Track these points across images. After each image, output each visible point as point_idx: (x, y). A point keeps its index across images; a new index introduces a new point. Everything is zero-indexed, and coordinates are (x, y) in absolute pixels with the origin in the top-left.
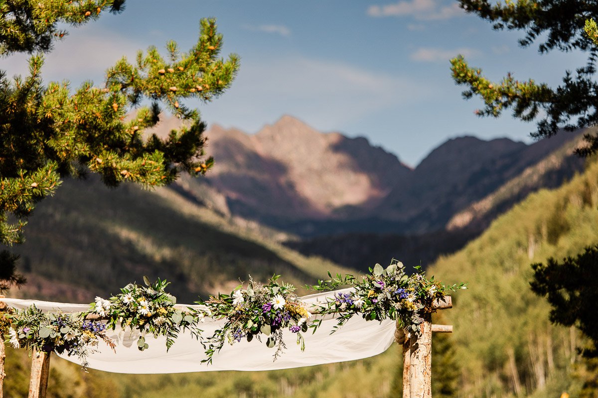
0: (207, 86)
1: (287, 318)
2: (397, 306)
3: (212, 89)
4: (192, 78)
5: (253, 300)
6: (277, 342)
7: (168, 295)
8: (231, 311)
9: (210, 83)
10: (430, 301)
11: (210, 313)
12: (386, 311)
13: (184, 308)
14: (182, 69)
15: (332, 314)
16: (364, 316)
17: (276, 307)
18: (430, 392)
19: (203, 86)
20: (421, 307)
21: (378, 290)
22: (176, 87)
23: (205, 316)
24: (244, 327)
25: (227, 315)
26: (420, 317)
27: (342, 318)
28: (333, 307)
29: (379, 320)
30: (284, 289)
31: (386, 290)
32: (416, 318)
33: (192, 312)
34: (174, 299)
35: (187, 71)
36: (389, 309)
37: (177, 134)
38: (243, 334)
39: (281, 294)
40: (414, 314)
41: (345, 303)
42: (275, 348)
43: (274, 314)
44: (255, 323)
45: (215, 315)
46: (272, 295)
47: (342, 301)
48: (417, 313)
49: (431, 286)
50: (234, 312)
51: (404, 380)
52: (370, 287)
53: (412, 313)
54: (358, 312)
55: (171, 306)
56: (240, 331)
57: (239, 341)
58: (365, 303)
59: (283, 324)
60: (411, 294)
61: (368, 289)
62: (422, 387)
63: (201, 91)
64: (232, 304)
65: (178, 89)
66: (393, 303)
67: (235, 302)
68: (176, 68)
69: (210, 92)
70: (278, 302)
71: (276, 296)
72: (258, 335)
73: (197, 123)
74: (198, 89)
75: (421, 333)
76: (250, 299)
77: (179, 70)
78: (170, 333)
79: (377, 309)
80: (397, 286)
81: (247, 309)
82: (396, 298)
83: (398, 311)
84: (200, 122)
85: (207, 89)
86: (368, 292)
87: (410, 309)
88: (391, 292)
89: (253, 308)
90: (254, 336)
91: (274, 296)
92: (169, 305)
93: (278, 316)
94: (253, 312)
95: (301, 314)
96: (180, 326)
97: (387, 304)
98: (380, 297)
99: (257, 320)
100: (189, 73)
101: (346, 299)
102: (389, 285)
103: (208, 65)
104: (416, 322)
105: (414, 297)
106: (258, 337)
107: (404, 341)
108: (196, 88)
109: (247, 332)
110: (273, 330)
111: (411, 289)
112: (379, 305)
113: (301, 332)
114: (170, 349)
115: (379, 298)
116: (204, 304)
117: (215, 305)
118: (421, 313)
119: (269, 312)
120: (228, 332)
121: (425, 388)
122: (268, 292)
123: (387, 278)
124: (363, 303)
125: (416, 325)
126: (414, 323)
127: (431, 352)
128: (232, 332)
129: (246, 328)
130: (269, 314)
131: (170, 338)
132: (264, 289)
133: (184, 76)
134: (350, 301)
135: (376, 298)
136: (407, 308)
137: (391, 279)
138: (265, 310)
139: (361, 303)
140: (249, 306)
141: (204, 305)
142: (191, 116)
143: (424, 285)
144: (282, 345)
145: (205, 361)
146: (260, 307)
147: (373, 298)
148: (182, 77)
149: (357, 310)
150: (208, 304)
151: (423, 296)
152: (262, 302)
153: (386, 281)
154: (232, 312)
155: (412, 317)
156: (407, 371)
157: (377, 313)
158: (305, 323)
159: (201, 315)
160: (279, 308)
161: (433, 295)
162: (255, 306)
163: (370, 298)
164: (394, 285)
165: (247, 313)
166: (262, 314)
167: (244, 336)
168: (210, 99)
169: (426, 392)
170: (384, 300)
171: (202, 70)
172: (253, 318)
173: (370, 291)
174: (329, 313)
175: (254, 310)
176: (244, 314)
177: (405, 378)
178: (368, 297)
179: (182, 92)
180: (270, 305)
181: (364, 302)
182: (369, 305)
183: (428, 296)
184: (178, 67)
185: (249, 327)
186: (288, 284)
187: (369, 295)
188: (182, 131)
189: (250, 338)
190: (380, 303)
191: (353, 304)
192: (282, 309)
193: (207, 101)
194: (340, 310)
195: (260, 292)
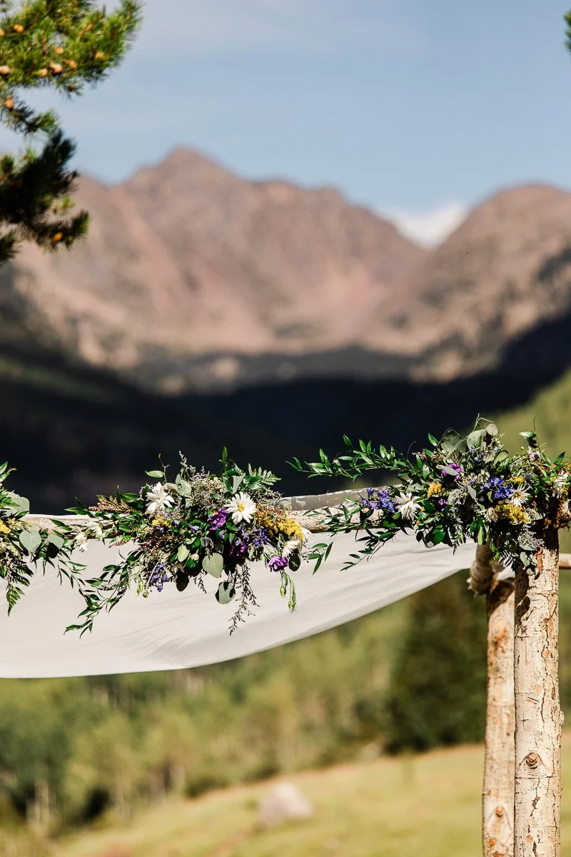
0: (73, 64)
1: (259, 541)
2: (489, 514)
3: (81, 71)
4: (41, 47)
5: (188, 504)
6: (239, 591)
7: (11, 494)
8: (142, 526)
9: (78, 56)
10: (556, 503)
11: (99, 532)
12: (464, 525)
13: (45, 521)
14: (20, 28)
15: (353, 532)
16: (419, 537)
17: (237, 517)
18: (557, 694)
19: (63, 63)
20: (538, 517)
21: (449, 482)
22: (10, 67)
23: (88, 538)
24: (171, 561)
25: (134, 535)
26: (535, 536)
27: (373, 540)
28: (356, 518)
29: (451, 545)
30: (252, 481)
31: (466, 482)
32: (527, 541)
33: (62, 530)
34: (24, 503)
35: (31, 34)
36: (471, 521)
37: (16, 164)
38: (169, 575)
39: (247, 491)
40: (523, 532)
41: (381, 511)
42: (234, 604)
43: (233, 532)
44: (193, 552)
45: (109, 536)
46: (229, 495)
47: (373, 504)
48: (529, 529)
49: (557, 472)
50: (148, 530)
51: (490, 668)
52: (431, 477)
53: (518, 530)
54: (406, 529)
55: (18, 518)
56: (162, 568)
57: (159, 589)
58: (423, 509)
59: (251, 553)
60: (519, 490)
61: (428, 479)
62: (540, 682)
63: (59, 73)
64: (146, 513)
65: (12, 71)
66: (479, 508)
67: (151, 508)
68: (7, 27)
69: (80, 75)
70: (241, 508)
71: (237, 495)
72: (198, 576)
73: (56, 139)
74: (53, 70)
75: (537, 570)
76: (183, 502)
77: (14, 31)
78: (14, 574)
79: (448, 522)
80: (487, 474)
81: (177, 522)
82: (486, 497)
83: (491, 525)
84: (62, 140)
85: (73, 70)
86: (428, 487)
87: (516, 522)
88: (477, 487)
89: (189, 521)
90: (191, 579)
91: (234, 496)
92: (12, 517)
93: (242, 537)
94: (189, 529)
95: (289, 532)
96: (35, 560)
97: (467, 511)
98: (453, 496)
99: (197, 544)
100: (35, 36)
101: (383, 500)
102: (470, 471)
103: (75, 20)
104: (526, 547)
105: (525, 496)
106: (198, 581)
107: (489, 588)
108: (49, 68)
109: (176, 570)
110: (229, 566)
111: (517, 480)
112: (451, 512)
113: (287, 569)
114: (14, 607)
115: (451, 499)
116: (85, 513)
117: (109, 516)
118: (537, 528)
119: (222, 528)
120: (137, 569)
121: (546, 685)
122: (219, 487)
123: (466, 457)
124: (418, 509)
125: (528, 553)
126: (523, 550)
127: (557, 610)
128: (145, 570)
129: (174, 562)
130: (221, 533)
131: (15, 584)
132: (212, 482)
133: (25, 44)
134: (391, 505)
135: (446, 498)
136: (510, 520)
137: (476, 459)
138: (215, 525)
139: (414, 509)
140: (179, 517)
141: (87, 516)
142: (40, 125)
143: (543, 471)
144: (249, 597)
145: (79, 627)
146: (204, 519)
147: (439, 498)
148: (21, 46)
149: (404, 523)
150: (94, 513)
151: (541, 494)
152: (208, 507)
153: (465, 464)
154: (144, 529)
155: (520, 538)
156: (496, 649)
157: (446, 530)
158: (296, 551)
159: (81, 536)
160: (243, 521)
161: (562, 491)
162: (192, 517)
163: (431, 498)
164: (483, 472)
165: (176, 531)
166: (208, 532)
167: (171, 579)
168: (79, 91)
169: (549, 693)
170: (461, 500)
171: (61, 30)
172: (189, 542)
173: (432, 485)
174: (347, 531)
175: (190, 526)
176: (170, 533)
177: (491, 664)
178: (429, 496)
179: (20, 78)
180: (225, 514)
181: (419, 507)
182: (430, 512)
183: (554, 495)
184: (12, 25)
185: (181, 560)
186: (260, 470)
187: (429, 492)
188: (25, 158)
189: (182, 584)
190: (453, 509)
191: (397, 510)
192: (249, 521)
193: (73, 94)
194: (370, 525)
195: (204, 488)
